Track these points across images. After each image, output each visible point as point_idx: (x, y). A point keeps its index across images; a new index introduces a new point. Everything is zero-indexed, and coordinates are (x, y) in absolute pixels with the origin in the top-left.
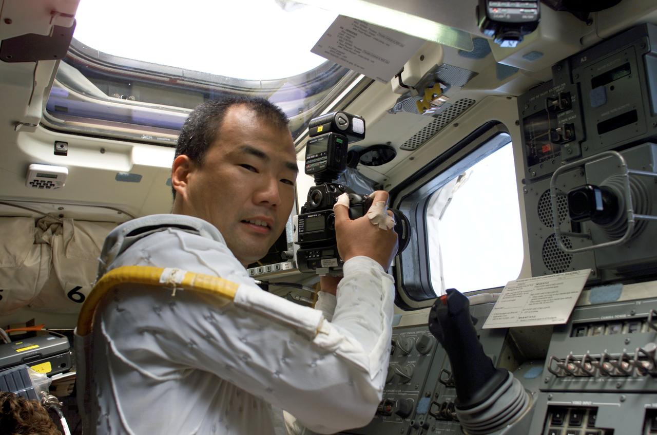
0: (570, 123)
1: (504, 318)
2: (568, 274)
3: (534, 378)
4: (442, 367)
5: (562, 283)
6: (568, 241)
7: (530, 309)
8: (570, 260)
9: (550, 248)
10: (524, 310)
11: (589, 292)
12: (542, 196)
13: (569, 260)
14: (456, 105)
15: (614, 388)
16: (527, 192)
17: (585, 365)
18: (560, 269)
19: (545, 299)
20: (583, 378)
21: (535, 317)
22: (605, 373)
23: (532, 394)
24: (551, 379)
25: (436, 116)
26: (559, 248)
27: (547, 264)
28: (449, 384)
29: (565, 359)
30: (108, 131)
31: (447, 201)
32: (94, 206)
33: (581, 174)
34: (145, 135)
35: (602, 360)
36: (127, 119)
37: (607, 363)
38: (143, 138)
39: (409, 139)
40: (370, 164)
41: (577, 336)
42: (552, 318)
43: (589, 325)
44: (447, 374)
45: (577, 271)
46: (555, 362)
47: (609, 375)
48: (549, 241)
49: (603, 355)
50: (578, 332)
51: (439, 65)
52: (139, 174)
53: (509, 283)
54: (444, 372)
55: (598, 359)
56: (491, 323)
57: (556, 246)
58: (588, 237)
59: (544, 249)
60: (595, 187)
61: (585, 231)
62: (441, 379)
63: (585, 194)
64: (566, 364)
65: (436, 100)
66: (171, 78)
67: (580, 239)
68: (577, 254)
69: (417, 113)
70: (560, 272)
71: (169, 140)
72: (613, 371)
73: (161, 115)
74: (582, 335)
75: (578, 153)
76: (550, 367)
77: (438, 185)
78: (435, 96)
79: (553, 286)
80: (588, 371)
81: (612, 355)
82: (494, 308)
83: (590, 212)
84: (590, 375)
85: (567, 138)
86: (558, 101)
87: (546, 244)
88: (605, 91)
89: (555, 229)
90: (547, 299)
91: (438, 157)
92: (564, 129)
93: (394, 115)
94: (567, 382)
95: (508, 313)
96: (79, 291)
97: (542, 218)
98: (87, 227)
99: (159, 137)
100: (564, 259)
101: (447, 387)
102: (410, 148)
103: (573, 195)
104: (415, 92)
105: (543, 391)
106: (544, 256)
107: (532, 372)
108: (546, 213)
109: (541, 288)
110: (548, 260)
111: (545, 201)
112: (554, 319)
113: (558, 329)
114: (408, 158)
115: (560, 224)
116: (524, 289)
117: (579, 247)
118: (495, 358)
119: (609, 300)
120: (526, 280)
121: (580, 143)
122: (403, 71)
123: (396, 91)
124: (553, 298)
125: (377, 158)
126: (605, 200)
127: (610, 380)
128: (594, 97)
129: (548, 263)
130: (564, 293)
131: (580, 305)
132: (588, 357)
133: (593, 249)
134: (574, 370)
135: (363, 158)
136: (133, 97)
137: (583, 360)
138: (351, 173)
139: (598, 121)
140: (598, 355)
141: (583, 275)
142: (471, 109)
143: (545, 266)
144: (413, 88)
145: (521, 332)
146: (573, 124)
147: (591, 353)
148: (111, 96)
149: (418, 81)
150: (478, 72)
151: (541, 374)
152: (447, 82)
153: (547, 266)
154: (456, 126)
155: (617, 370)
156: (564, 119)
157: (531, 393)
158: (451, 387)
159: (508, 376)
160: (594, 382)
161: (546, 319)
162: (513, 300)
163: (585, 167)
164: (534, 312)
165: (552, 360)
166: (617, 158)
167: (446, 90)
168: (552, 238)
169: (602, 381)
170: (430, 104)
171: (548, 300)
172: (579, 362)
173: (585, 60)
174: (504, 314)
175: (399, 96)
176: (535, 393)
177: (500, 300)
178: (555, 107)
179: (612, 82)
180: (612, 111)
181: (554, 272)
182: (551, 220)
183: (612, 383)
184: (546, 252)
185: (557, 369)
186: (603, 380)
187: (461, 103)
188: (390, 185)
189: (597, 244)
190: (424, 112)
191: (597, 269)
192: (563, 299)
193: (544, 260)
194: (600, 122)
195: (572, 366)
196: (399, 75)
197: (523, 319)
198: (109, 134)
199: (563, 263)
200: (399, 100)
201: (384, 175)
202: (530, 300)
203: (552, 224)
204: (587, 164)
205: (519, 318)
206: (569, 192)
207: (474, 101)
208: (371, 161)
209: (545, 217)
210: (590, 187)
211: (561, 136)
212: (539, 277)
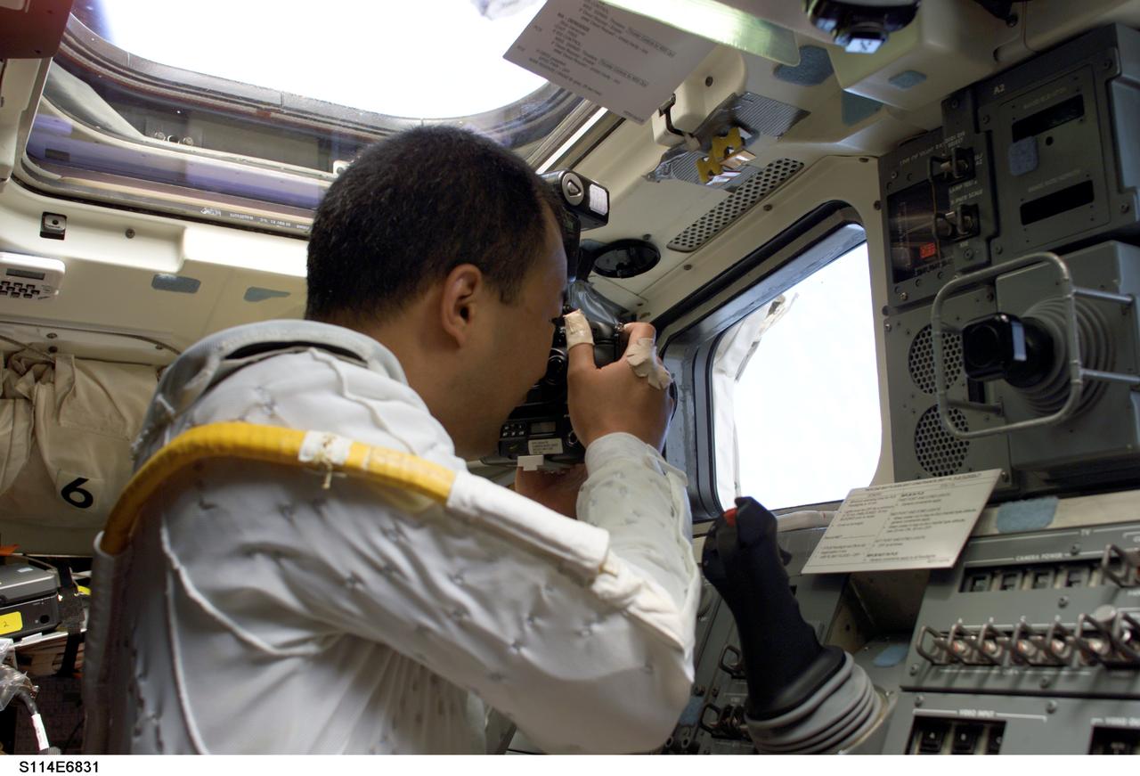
0: (970, 204)
1: (840, 556)
2: (959, 478)
3: (892, 666)
4: (727, 642)
5: (948, 494)
6: (962, 420)
7: (889, 540)
8: (965, 454)
9: (928, 430)
10: (877, 541)
11: (996, 511)
12: (918, 337)
13: (962, 453)
14: (769, 170)
15: (1036, 687)
16: (891, 328)
17: (984, 644)
18: (946, 470)
19: (916, 523)
20: (980, 667)
21: (896, 553)
22: (1020, 659)
23: (887, 694)
24: (923, 666)
25: (732, 189)
26: (945, 431)
27: (922, 460)
28: (738, 672)
29: (948, 633)
30: (140, 197)
31: (750, 347)
32: (113, 334)
33: (988, 297)
34: (209, 208)
35: (1016, 635)
36: (178, 178)
37: (1026, 642)
38: (205, 213)
39: (684, 230)
40: (612, 274)
41: (972, 590)
42: (928, 557)
43: (992, 571)
44: (734, 655)
45: (976, 473)
46: (929, 638)
47: (1029, 663)
48: (927, 418)
49: (1018, 625)
50: (974, 584)
51: (739, 95)
52: (195, 278)
53: (853, 492)
54: (729, 651)
55: (1009, 634)
56: (817, 564)
57: (940, 428)
58: (998, 411)
59: (917, 433)
60: (1012, 318)
61: (992, 401)
62: (724, 663)
63: (994, 330)
64: (949, 641)
65: (732, 159)
66: (258, 107)
67: (985, 414)
68: (976, 439)
69: (697, 182)
70: (946, 474)
71: (252, 218)
72: (1035, 656)
73: (238, 173)
74: (981, 589)
75: (984, 259)
76: (921, 647)
77: (734, 316)
78: (731, 151)
79: (932, 499)
80: (990, 654)
81: (1035, 626)
82: (824, 536)
83: (1002, 362)
84: (992, 663)
85: (965, 231)
86: (951, 164)
87: (922, 423)
88: (1037, 146)
89: (937, 398)
90: (919, 522)
91: (734, 265)
92: (959, 213)
93: (655, 183)
94: (951, 674)
95: (849, 547)
96: (82, 486)
97: (916, 375)
98: (100, 372)
99: (233, 213)
100: (953, 452)
101: (733, 677)
102: (686, 248)
103: (973, 330)
104: (694, 143)
105: (906, 689)
106: (918, 446)
107: (888, 656)
108: (923, 367)
109: (910, 502)
110: (924, 453)
111: (921, 346)
112: (932, 558)
113: (938, 577)
114: (682, 265)
115: (948, 387)
116: (880, 503)
117: (980, 427)
118: (822, 627)
119: (1031, 526)
120: (883, 488)
121: (989, 240)
122: (673, 104)
123: (661, 141)
124: (931, 521)
125: (626, 263)
126: (1030, 343)
127: (1029, 672)
128: (1017, 157)
129: (925, 457)
130: (951, 513)
131: (978, 534)
132: (990, 629)
133: (1006, 432)
134: (964, 652)
135: (600, 262)
136: (189, 140)
137: (982, 635)
138: (580, 290)
139: (1022, 200)
140: (1008, 626)
141: (985, 481)
142: (795, 179)
143: (918, 463)
144: (692, 135)
145: (871, 581)
146: (976, 206)
147: (995, 622)
148: (149, 136)
149: (700, 123)
150: (809, 110)
151: (904, 659)
152: (752, 126)
153: (922, 464)
154: (768, 210)
155: (1042, 655)
156: (960, 196)
157: (885, 693)
158: (740, 678)
159: (843, 661)
160: (1001, 676)
161: (916, 557)
162: (858, 524)
163: (997, 284)
164: (896, 544)
165: (924, 633)
166: (1055, 266)
167: (751, 141)
168: (933, 412)
169: (1014, 675)
170: (721, 166)
171: (922, 524)
172: (973, 638)
173: (1002, 90)
174: (841, 547)
175: (665, 149)
176: (891, 693)
177: (835, 522)
178: (945, 176)
179: (1051, 130)
180: (1047, 183)
181: (935, 475)
182: (933, 380)
183: (1034, 678)
184: (920, 439)
185: (934, 648)
186: (1017, 672)
187: (778, 167)
188: (649, 314)
189: (1013, 422)
190: (711, 180)
191: (1012, 469)
192: (949, 522)
193: (917, 452)
194: (1024, 202)
195: (960, 646)
196: (666, 112)
197: (875, 558)
198: (142, 203)
199: (951, 459)
200: (666, 157)
201: (637, 295)
202: (889, 524)
203: (933, 388)
204: (999, 278)
205: (869, 556)
206: (966, 325)
207: (802, 164)
208: (615, 268)
209: (921, 374)
210: (1004, 317)
211: (954, 227)
212: (907, 482)
